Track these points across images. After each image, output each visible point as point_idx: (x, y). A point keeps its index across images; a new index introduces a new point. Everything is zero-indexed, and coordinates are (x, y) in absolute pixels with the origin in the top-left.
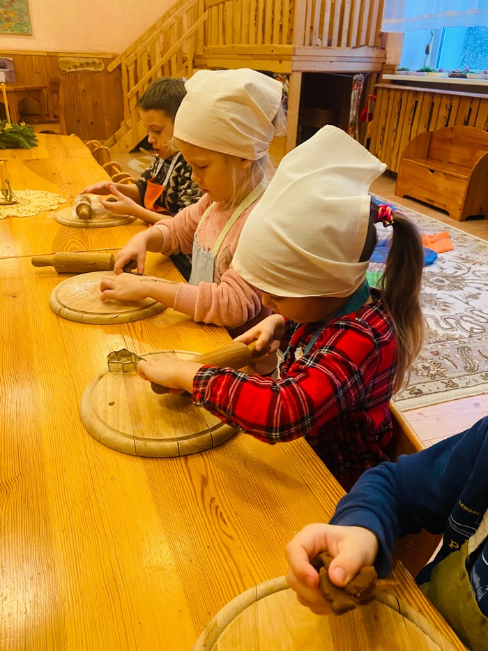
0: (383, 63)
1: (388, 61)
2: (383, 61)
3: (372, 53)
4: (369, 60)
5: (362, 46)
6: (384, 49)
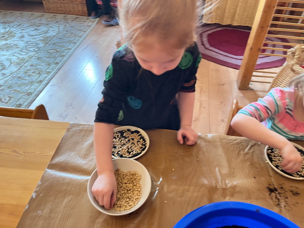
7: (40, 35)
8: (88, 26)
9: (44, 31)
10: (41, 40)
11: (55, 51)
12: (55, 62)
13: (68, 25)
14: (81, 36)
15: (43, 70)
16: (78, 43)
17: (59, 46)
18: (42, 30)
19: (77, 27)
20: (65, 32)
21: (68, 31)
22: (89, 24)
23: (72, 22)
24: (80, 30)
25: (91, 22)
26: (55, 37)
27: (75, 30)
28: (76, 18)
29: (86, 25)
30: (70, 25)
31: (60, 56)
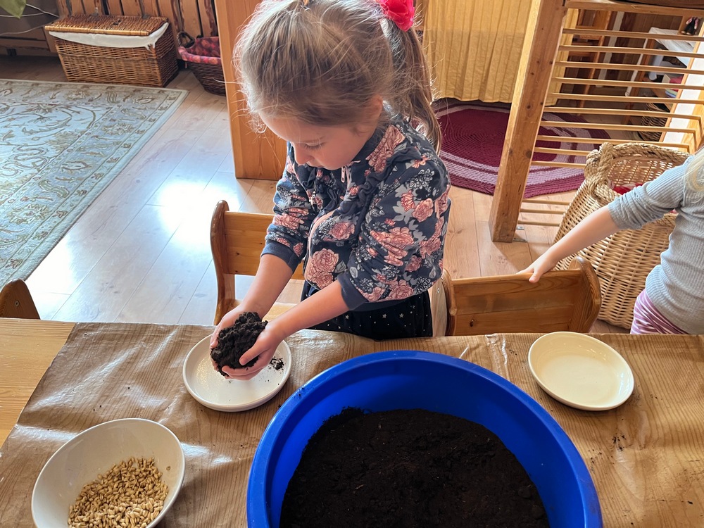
7: (50, 129)
8: (162, 109)
9: (59, 121)
10: (51, 142)
11: (83, 166)
12: (79, 189)
13: (115, 106)
14: (143, 132)
15: (51, 209)
16: (136, 146)
17: (92, 153)
18: (54, 120)
19: (135, 110)
20: (107, 123)
21: (115, 120)
22: (164, 105)
23: (124, 101)
24: (142, 118)
25: (170, 99)
26: (84, 135)
27: (132, 118)
28: (134, 91)
29: (156, 107)
30: (119, 106)
31: (93, 175)
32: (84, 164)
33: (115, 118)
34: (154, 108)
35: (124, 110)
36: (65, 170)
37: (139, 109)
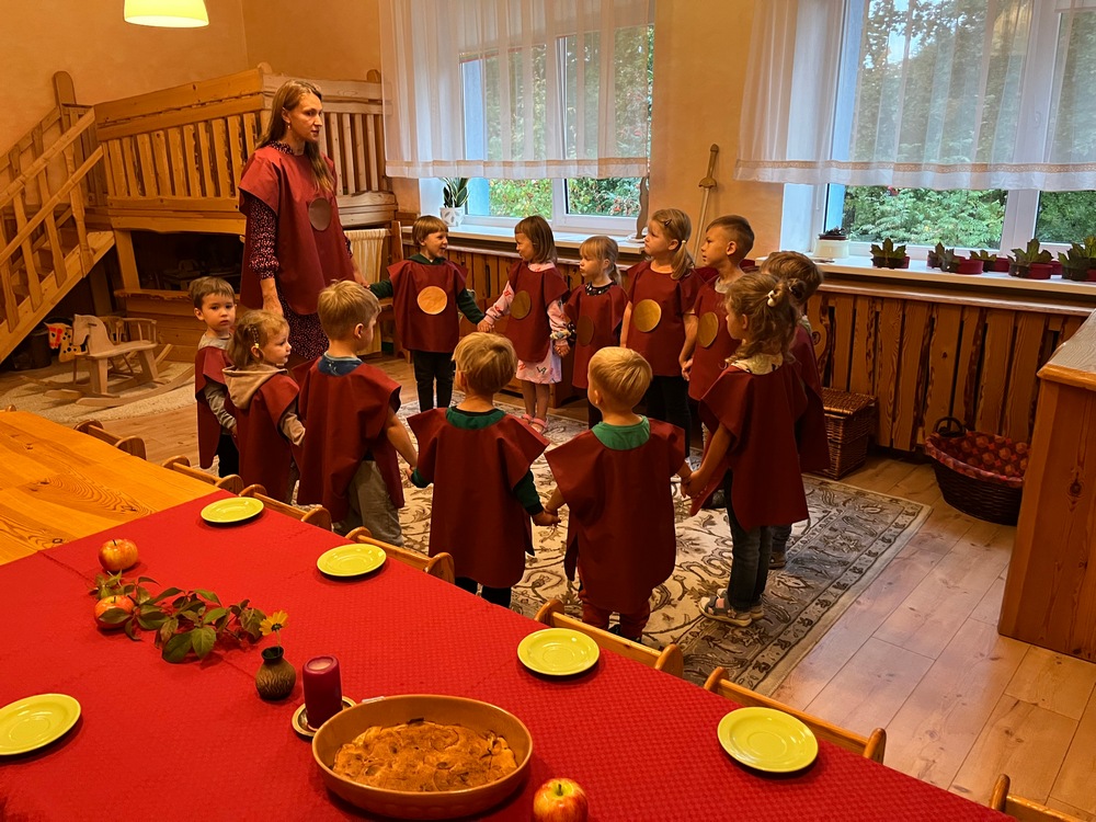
0: (396, 211)
1: (400, 208)
2: (393, 207)
3: (379, 199)
4: (377, 208)
5: (364, 192)
6: (392, 193)
8: (897, 526)
11: (802, 585)
12: (804, 616)
13: (834, 511)
14: (876, 555)
15: (770, 634)
16: (869, 574)
17: (812, 569)
19: (861, 521)
20: (827, 532)
21: (836, 530)
22: (901, 520)
23: (844, 505)
24: (872, 535)
25: (908, 514)
26: (799, 542)
27: (859, 532)
28: (857, 493)
29: (889, 521)
30: (840, 511)
31: (816, 601)
32: (804, 582)
33: (836, 526)
34: (886, 524)
35: (847, 518)
36: (781, 585)
37: (866, 520)
